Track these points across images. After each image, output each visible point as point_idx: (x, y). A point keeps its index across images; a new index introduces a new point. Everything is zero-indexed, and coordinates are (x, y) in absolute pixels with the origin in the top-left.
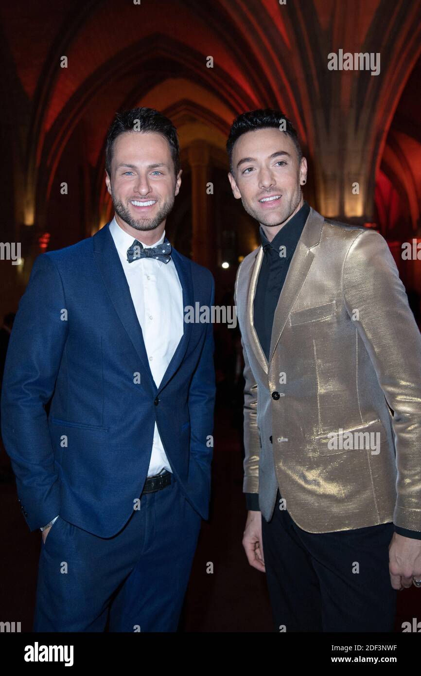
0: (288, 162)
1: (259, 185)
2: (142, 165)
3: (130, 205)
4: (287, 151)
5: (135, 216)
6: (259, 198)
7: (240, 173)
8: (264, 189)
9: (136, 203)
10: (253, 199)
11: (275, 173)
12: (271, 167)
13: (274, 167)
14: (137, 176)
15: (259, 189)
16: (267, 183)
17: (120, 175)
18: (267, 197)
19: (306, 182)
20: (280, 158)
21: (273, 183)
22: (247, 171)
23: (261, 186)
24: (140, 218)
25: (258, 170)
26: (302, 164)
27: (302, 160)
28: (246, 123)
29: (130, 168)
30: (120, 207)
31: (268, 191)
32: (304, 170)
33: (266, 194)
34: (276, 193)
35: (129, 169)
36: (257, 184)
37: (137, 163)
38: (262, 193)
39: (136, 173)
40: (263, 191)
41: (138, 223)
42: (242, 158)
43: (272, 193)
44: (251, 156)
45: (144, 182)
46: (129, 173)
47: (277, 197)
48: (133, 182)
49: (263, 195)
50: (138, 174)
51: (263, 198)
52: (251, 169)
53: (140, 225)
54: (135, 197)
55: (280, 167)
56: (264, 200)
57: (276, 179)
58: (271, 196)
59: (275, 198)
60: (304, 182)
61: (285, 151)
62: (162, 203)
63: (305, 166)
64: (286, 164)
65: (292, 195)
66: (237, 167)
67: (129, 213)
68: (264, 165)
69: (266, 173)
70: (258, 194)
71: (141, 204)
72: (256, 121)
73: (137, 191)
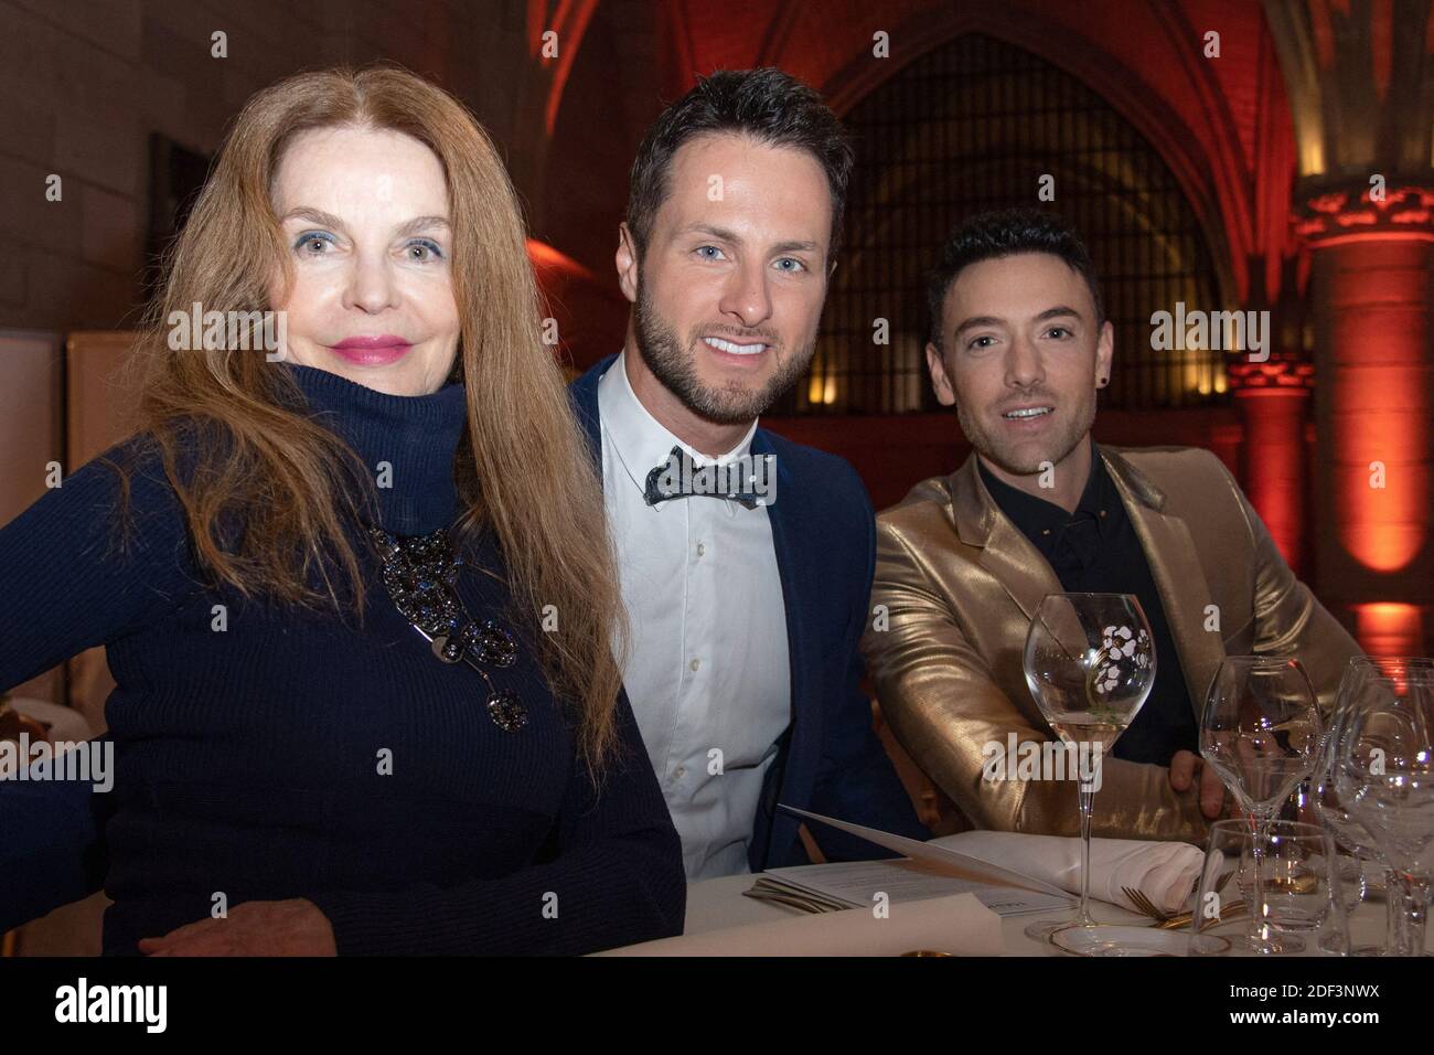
0: (1076, 333)
1: (1005, 379)
2: (757, 234)
3: (699, 347)
4: (1077, 307)
5: (710, 379)
6: (1006, 406)
7: (960, 349)
8: (1016, 388)
9: (715, 342)
10: (988, 409)
11: (1046, 355)
12: (1036, 341)
13: (1042, 341)
14: (736, 264)
15: (1003, 386)
16: (1025, 375)
17: (680, 253)
18: (1024, 408)
20: (1058, 321)
21: (1040, 376)
22: (976, 345)
23: (1011, 380)
24: (724, 385)
25: (1005, 345)
26: (1103, 338)
27: (1104, 330)
28: (982, 238)
29: (720, 239)
30: (667, 348)
31: (1025, 394)
32: (1106, 350)
33: (1021, 401)
34: (1043, 400)
35: (712, 241)
36: (1000, 377)
37: (739, 226)
38: (1011, 396)
39: (733, 257)
40: (1014, 394)
41: (716, 400)
42: (967, 317)
43: (1035, 400)
44: (991, 312)
45: (755, 283)
46: (710, 251)
47: (1045, 410)
48: (720, 283)
49: (1012, 403)
50: (737, 258)
51: (1012, 410)
52: (983, 341)
53: (720, 408)
54: (720, 327)
55: (1055, 342)
56: (1016, 413)
57: (1047, 366)
58: (1032, 407)
59: (1039, 410)
60: (1104, 381)
61: (1069, 305)
62: (785, 356)
63: (1107, 339)
64: (1071, 334)
65: (1079, 411)
66: (956, 334)
67: (693, 368)
68: (1021, 332)
69: (1024, 351)
70: (1000, 400)
71: (732, 348)
72: (1007, 236)
73: (731, 306)
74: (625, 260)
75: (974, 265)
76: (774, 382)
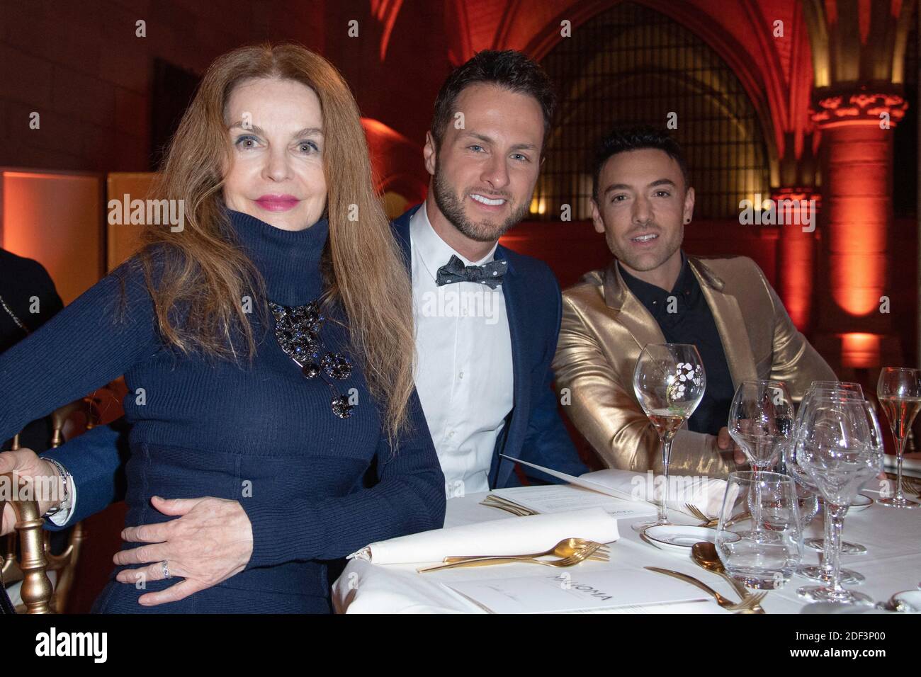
0: (672, 194)
1: (632, 219)
2: (503, 140)
3: (468, 200)
4: (673, 180)
5: (472, 216)
6: (633, 235)
7: (608, 201)
8: (638, 224)
9: (477, 197)
10: (623, 237)
11: (655, 206)
12: (650, 198)
13: (653, 198)
14: (490, 155)
15: (631, 224)
16: (643, 217)
17: (461, 148)
18: (642, 235)
19: (691, 220)
20: (662, 187)
21: (652, 218)
22: (616, 200)
23: (635, 220)
24: (480, 221)
25: (632, 200)
26: (689, 196)
27: (689, 192)
28: (621, 140)
29: (483, 141)
30: (450, 200)
31: (643, 227)
32: (690, 203)
33: (641, 231)
34: (653, 230)
35: (478, 142)
36: (629, 218)
37: (493, 135)
38: (635, 229)
39: (489, 151)
40: (637, 228)
41: (476, 228)
42: (611, 184)
43: (649, 230)
44: (625, 181)
45: (501, 166)
46: (476, 148)
47: (654, 236)
48: (481, 165)
49: (636, 233)
50: (491, 152)
51: (636, 237)
52: (620, 198)
53: (478, 233)
54: (480, 189)
55: (660, 199)
56: (638, 238)
57: (655, 212)
58: (648, 234)
59: (651, 236)
60: (688, 220)
61: (668, 178)
62: (515, 207)
63: (691, 198)
64: (669, 195)
65: (673, 236)
66: (605, 194)
67: (464, 210)
68: (641, 193)
69: (642, 203)
70: (630, 231)
71: (486, 201)
72: (634, 139)
73: (486, 178)
74: (429, 151)
75: (616, 155)
76: (508, 221)
